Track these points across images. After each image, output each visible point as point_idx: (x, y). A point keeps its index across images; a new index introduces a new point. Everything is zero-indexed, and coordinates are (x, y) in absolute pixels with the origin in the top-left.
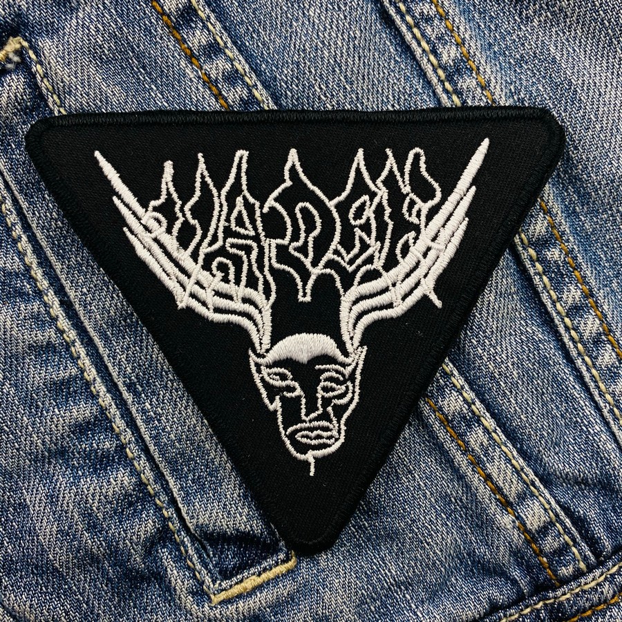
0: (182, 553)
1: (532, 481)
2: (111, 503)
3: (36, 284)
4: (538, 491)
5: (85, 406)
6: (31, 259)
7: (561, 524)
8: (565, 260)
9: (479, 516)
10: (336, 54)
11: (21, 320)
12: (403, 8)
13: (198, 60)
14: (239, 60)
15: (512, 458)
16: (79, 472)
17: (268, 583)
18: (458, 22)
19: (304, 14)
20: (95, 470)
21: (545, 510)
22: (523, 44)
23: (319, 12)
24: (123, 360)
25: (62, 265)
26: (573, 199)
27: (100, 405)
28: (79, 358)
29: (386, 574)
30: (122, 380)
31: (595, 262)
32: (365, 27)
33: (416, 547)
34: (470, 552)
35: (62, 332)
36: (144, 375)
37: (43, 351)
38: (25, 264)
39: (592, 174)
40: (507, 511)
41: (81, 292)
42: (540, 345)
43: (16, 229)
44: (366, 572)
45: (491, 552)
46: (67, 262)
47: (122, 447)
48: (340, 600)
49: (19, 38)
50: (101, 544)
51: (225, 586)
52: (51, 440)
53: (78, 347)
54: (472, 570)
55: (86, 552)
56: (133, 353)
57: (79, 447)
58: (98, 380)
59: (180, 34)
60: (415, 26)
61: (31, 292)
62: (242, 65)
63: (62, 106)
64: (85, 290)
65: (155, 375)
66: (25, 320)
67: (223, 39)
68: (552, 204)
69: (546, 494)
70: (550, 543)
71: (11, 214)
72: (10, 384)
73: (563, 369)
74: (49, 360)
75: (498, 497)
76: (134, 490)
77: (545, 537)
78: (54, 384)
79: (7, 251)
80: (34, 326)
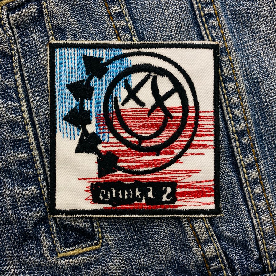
0: (50, 230)
1: (212, 235)
2: (25, 199)
4: (214, 241)
5: (25, 153)
6: (19, 83)
7: (221, 258)
8: (249, 143)
9: (185, 246)
10: (172, 31)
11: (7, 108)
12: (204, 20)
13: (113, 18)
14: (130, 23)
15: (206, 223)
16: (15, 182)
17: (85, 253)
18: (226, 31)
19: (162, 11)
20: (22, 183)
21: (216, 250)
23: (169, 12)
24: (47, 138)
25: (31, 90)
26: (259, 118)
27: (32, 155)
28: (28, 131)
29: (138, 261)
30: (44, 147)
31: (262, 147)
32: (186, 24)
33: (155, 253)
34: (178, 261)
35: (24, 118)
37: (13, 125)
39: (269, 109)
40: (198, 246)
41: (36, 104)
42: (230, 177)
43: (17, 69)
44: (130, 258)
45: (187, 263)
46: (34, 89)
47: (37, 176)
48: (115, 268)
50: (15, 217)
51: (66, 250)
52: (6, 164)
54: (177, 270)
55: (8, 218)
57: (17, 171)
58: (34, 143)
59: (108, 5)
60: (208, 29)
61: (15, 98)
62: (130, 25)
63: (50, 22)
64: (38, 103)
66: (9, 109)
67: (126, 12)
68: (249, 118)
69: (217, 243)
70: (214, 266)
73: (237, 190)
74: (15, 129)
75: (196, 239)
76: (37, 196)
77: (213, 262)
78: (14, 140)
79: (10, 77)
80: (12, 113)
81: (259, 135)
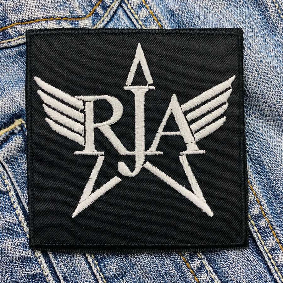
3: (23, 229)
6: (22, 218)
8: (268, 226)
22: (248, 125)
24: (62, 265)
28: (41, 264)
30: (61, 275)
36: (71, 273)
38: (19, 220)
43: (15, 204)
49: (21, 119)
56: (67, 262)
58: (50, 275)
61: (21, 233)
65: (76, 273)
71: (13, 197)
72: (8, 275)
79: (10, 214)
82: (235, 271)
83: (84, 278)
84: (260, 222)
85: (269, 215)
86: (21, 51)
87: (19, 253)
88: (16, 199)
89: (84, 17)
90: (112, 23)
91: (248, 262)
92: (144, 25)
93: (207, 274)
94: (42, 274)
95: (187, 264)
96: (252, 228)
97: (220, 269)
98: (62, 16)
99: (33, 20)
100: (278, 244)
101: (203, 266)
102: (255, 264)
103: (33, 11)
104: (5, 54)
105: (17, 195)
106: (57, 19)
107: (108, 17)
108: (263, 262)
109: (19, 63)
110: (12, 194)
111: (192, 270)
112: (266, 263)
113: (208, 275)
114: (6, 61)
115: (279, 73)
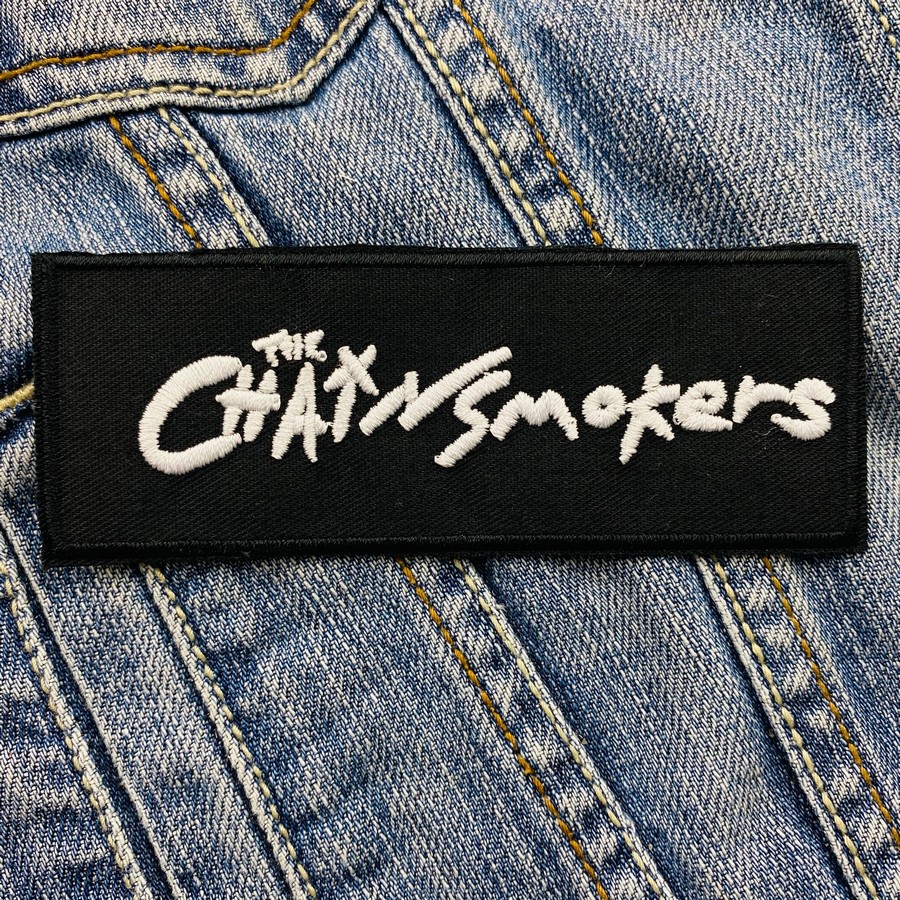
3: (54, 719)
6: (50, 682)
8: (836, 728)
11: (29, 772)
24: (176, 838)
25: (95, 693)
26: (851, 635)
28: (109, 831)
30: (172, 868)
35: (88, 793)
36: (204, 862)
37: (57, 817)
38: (40, 690)
39: (879, 604)
41: (121, 734)
42: (797, 857)
43: (30, 637)
46: (102, 688)
53: (110, 816)
56: (190, 829)
58: (136, 866)
64: (126, 732)
65: (221, 863)
66: (35, 771)
71: (25, 616)
74: (65, 831)
78: (69, 869)
79: (15, 669)
80: (47, 781)
81: (858, 690)
82: (727, 869)
83: (246, 879)
84: (810, 716)
85: (840, 692)
86: (59, 150)
87: (40, 794)
88: (33, 624)
89: (263, 44)
90: (354, 64)
91: (769, 843)
92: (454, 74)
93: (637, 877)
94: (111, 865)
95: (574, 843)
96: (784, 735)
97: (678, 861)
98: (193, 38)
99: (100, 51)
100: (868, 786)
101: (623, 853)
102: (793, 849)
103: (100, 21)
104: (7, 157)
105: (37, 610)
106: (178, 48)
107: (340, 44)
108: (816, 843)
109: (53, 187)
110: (20, 607)
111: (591, 863)
112: (826, 848)
113: (639, 881)
114: (10, 179)
115: (887, 238)
